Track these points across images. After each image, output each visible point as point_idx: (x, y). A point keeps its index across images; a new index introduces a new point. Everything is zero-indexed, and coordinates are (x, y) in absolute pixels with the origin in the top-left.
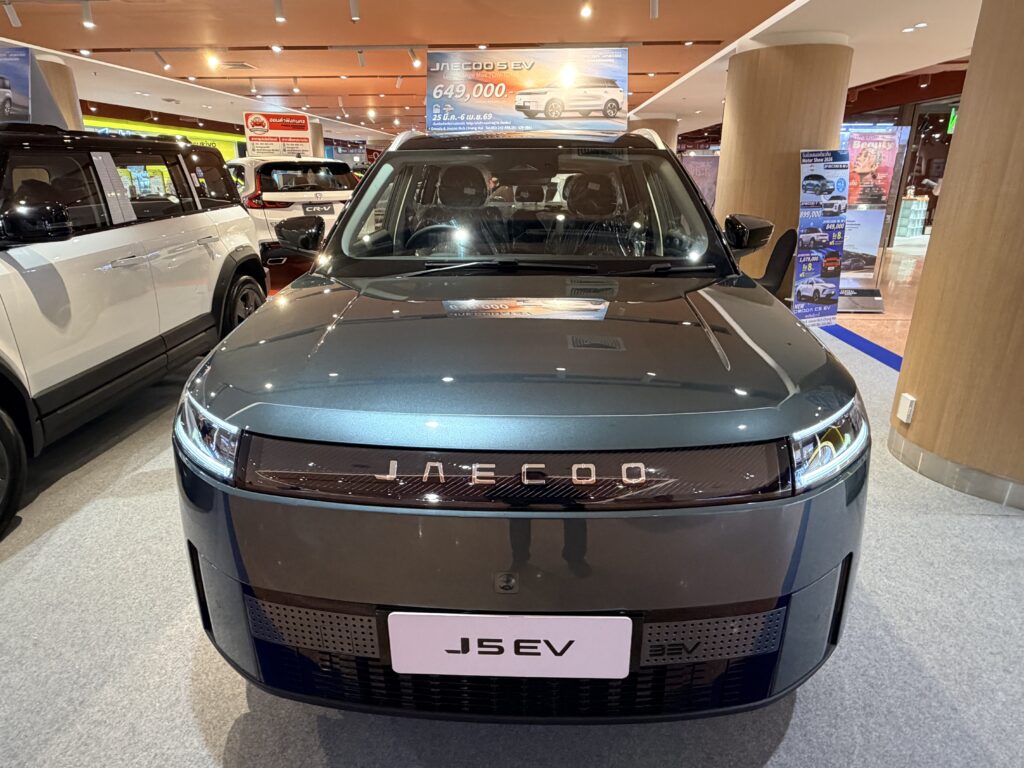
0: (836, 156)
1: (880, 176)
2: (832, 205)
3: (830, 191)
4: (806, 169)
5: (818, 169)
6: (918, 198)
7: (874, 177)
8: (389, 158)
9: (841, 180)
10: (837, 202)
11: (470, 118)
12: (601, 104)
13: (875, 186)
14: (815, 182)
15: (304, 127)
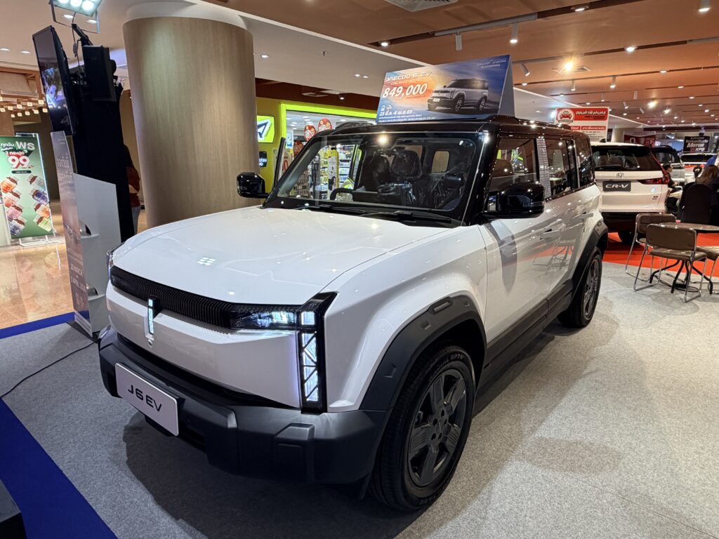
15: (603, 118)
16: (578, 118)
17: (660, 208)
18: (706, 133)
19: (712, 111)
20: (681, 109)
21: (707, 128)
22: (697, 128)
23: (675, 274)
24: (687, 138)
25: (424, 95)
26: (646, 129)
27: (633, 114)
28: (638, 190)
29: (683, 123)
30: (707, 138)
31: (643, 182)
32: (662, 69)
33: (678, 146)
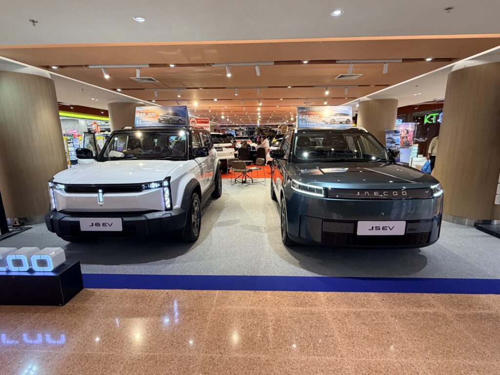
0: (396, 132)
1: (408, 138)
2: (396, 147)
3: (395, 143)
4: (387, 136)
5: (391, 136)
6: (415, 145)
7: (407, 138)
8: (296, 135)
9: (398, 139)
10: (397, 146)
11: (310, 124)
12: (345, 120)
13: (407, 141)
14: (390, 140)
15: (207, 123)
16: (198, 122)
17: (233, 157)
18: (242, 128)
19: (242, 120)
20: (233, 118)
21: (242, 126)
22: (239, 126)
23: (241, 179)
24: (236, 130)
25: (156, 117)
26: (221, 126)
27: (216, 120)
28: (225, 151)
29: (233, 124)
30: (242, 130)
31: (226, 147)
32: (225, 106)
33: (233, 133)
